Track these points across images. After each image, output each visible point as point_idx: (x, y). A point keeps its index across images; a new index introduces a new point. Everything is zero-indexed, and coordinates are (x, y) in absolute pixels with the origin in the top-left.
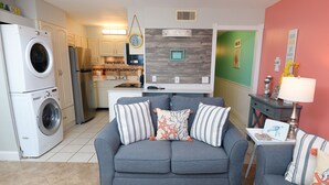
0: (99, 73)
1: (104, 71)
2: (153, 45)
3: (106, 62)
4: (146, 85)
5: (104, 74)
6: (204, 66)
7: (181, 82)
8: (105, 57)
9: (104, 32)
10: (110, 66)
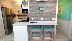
0: (17, 16)
1: (18, 16)
2: (32, 5)
3: (19, 13)
4: (29, 21)
5: (18, 17)
6: (53, 13)
7: (44, 20)
8: (19, 12)
9: (18, 3)
10: (20, 14)
